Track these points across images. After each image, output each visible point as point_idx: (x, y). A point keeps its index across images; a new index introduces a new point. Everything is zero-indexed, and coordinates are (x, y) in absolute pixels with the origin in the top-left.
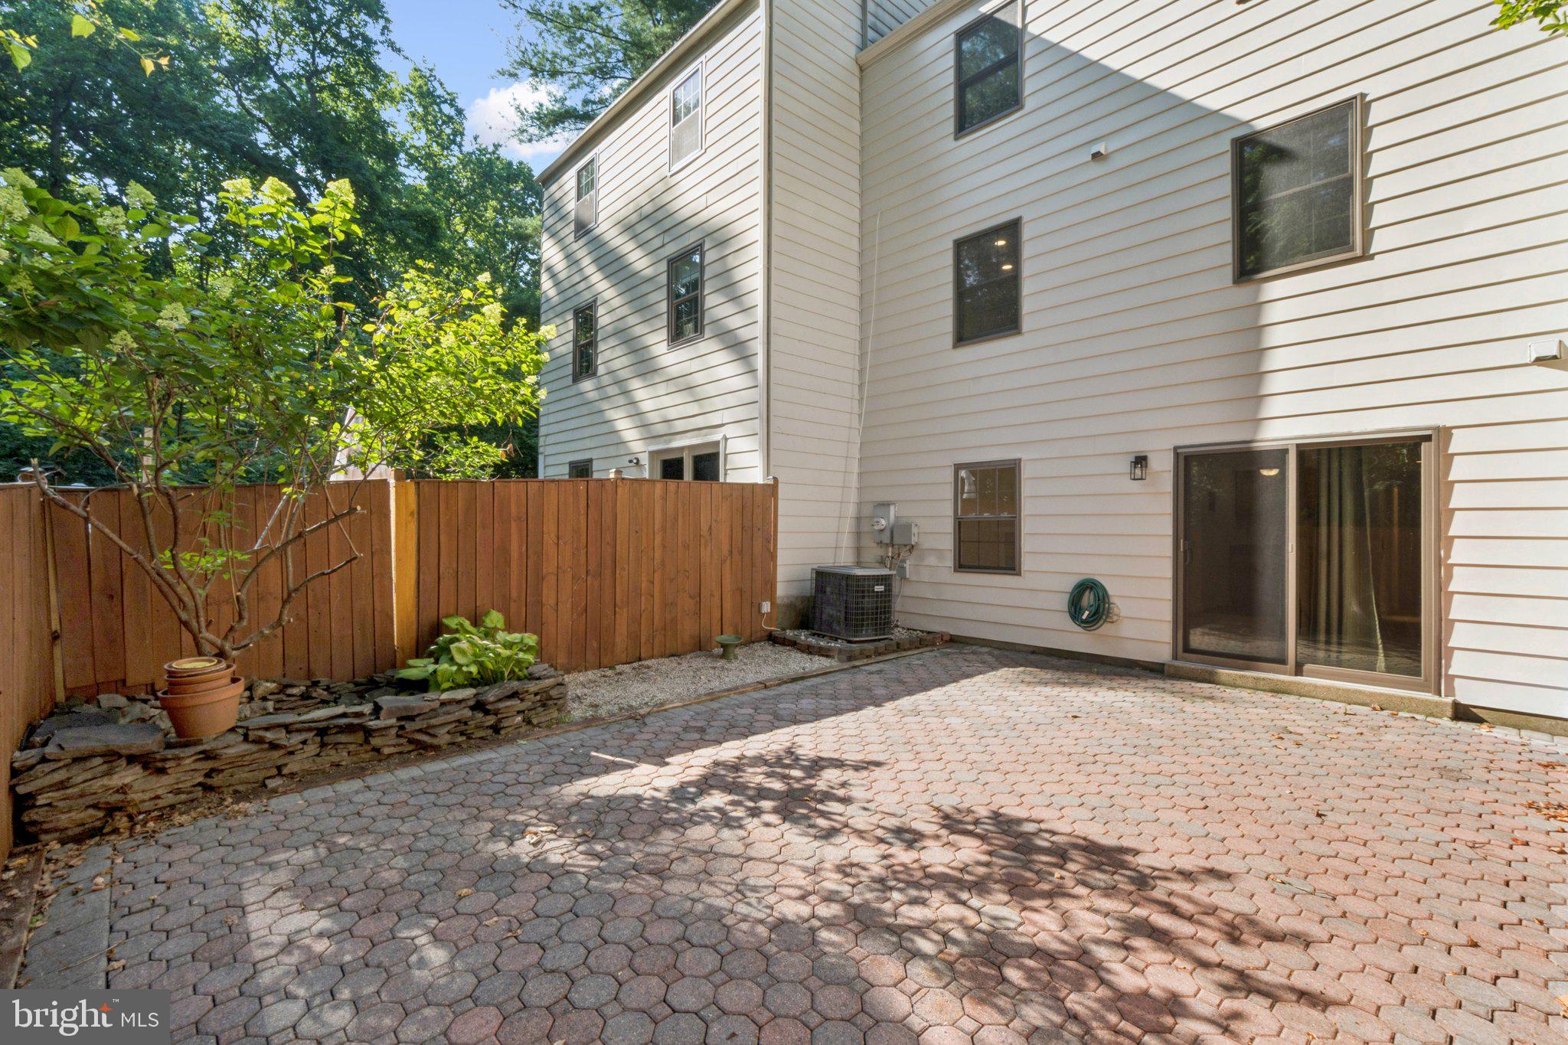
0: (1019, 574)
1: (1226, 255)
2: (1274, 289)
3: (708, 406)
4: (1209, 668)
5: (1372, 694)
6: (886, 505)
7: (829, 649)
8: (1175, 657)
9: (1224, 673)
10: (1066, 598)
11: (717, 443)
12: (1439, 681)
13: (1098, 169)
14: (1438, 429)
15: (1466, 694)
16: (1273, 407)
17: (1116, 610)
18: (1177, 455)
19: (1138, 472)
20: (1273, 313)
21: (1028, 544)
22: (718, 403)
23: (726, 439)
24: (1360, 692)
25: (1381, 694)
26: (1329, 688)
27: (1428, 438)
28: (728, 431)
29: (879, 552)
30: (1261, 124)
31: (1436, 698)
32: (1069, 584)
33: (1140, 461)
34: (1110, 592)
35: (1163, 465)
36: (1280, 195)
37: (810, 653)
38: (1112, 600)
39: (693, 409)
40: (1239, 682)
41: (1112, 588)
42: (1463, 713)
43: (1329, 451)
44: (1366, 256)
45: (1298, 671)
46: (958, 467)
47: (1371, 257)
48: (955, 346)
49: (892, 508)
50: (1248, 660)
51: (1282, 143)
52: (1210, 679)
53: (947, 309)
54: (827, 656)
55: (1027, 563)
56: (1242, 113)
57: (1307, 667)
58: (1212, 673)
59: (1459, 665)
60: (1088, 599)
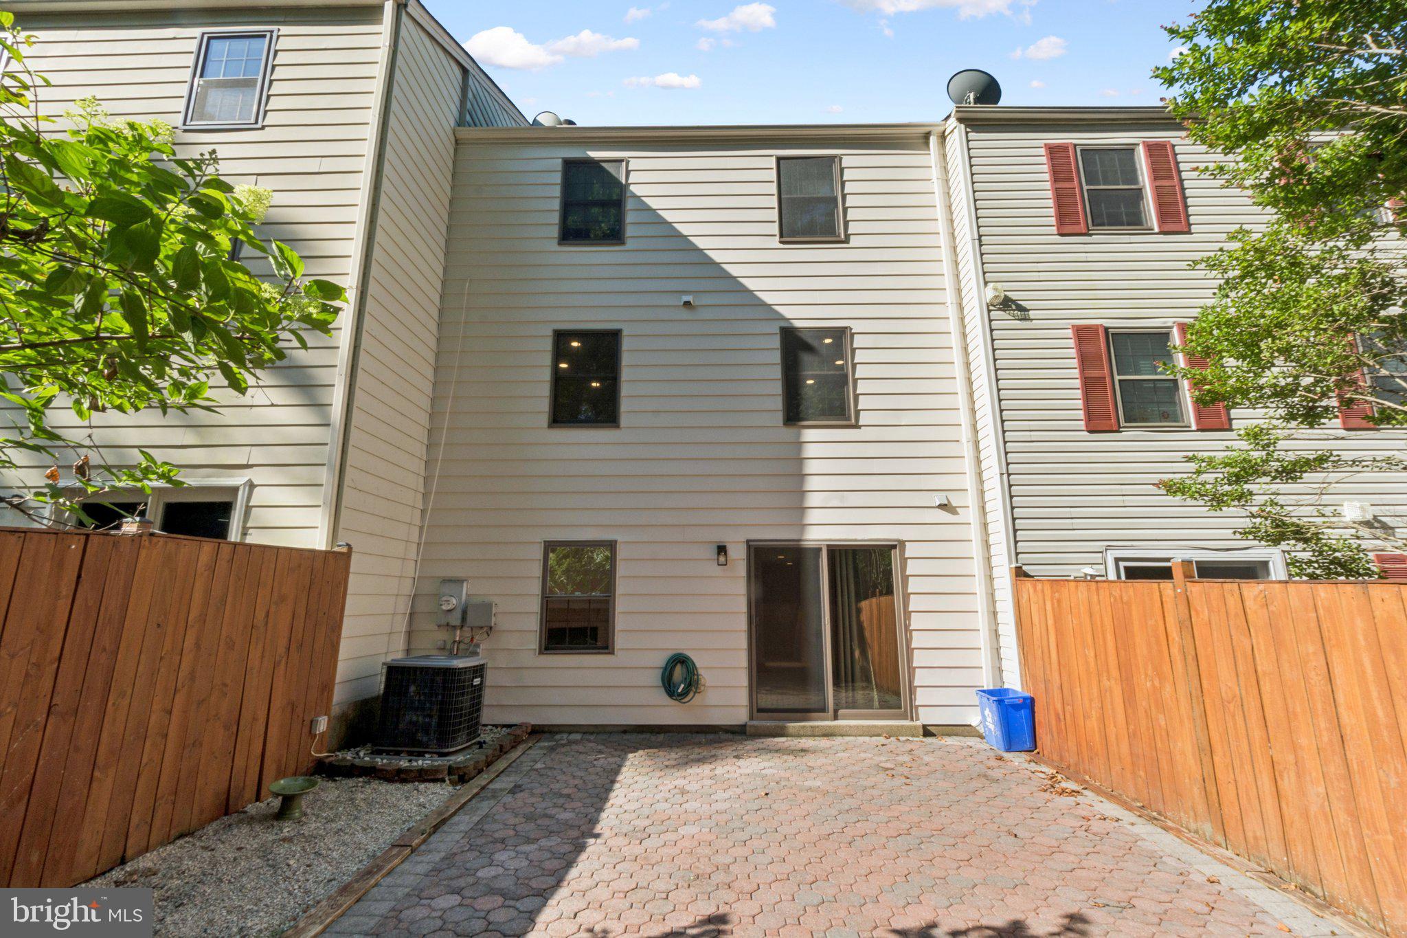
0: (612, 653)
1: (778, 403)
2: (809, 435)
3: (216, 437)
4: (781, 723)
5: (882, 727)
6: (459, 581)
7: (436, 770)
8: (751, 718)
9: (792, 726)
10: (659, 673)
11: (235, 490)
12: (911, 712)
13: (685, 314)
14: (899, 541)
15: (927, 717)
16: (812, 517)
17: (702, 681)
18: (749, 547)
19: (722, 559)
20: (810, 451)
21: (621, 622)
22: (240, 436)
23: (252, 486)
24: (875, 726)
25: (887, 726)
26: (857, 727)
27: (894, 547)
28: (256, 476)
29: (442, 636)
30: (798, 324)
31: (911, 723)
32: (660, 660)
33: (722, 549)
34: (698, 665)
35: (738, 554)
36: (810, 373)
37: (404, 781)
38: (701, 672)
39: (188, 437)
40: (801, 732)
41: (699, 661)
42: (927, 732)
43: (846, 551)
44: (856, 426)
45: (836, 718)
46: (550, 546)
47: (859, 427)
48: (550, 426)
49: (465, 584)
50: (803, 713)
51: (810, 341)
52: (781, 733)
53: (544, 390)
54: (435, 781)
55: (620, 641)
56: (787, 312)
57: (841, 712)
58: (784, 728)
59: (921, 698)
60: (679, 672)
